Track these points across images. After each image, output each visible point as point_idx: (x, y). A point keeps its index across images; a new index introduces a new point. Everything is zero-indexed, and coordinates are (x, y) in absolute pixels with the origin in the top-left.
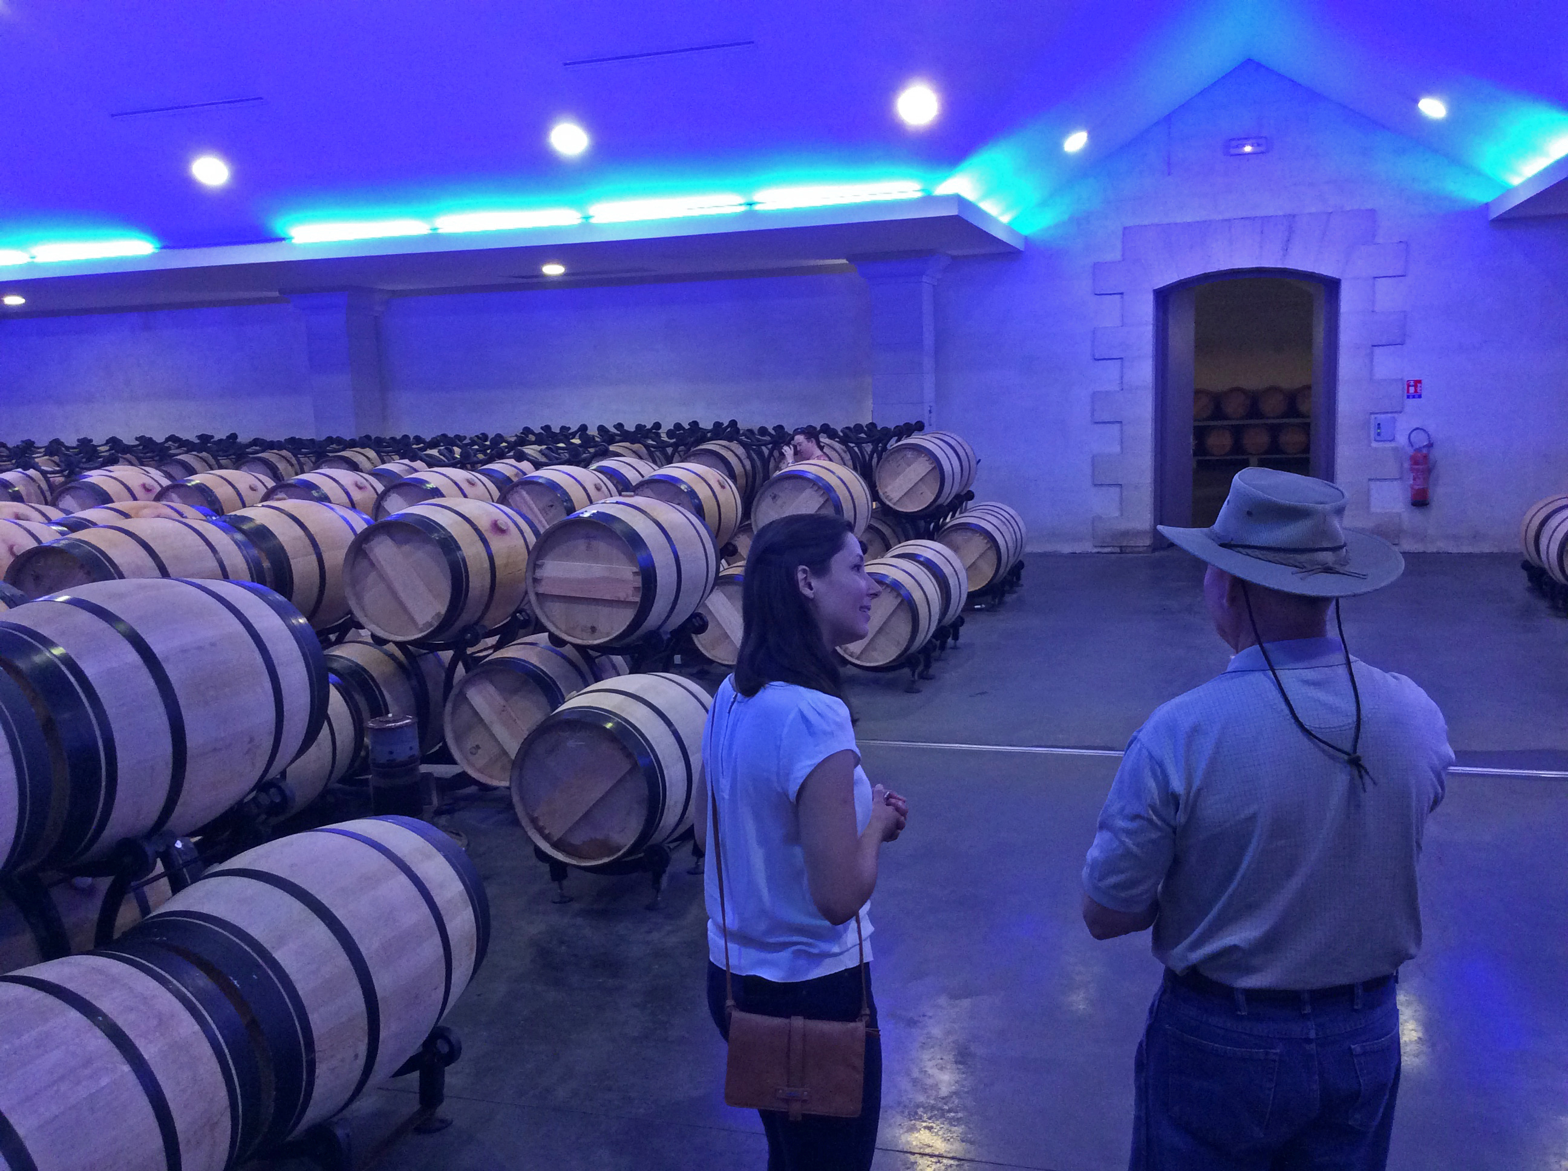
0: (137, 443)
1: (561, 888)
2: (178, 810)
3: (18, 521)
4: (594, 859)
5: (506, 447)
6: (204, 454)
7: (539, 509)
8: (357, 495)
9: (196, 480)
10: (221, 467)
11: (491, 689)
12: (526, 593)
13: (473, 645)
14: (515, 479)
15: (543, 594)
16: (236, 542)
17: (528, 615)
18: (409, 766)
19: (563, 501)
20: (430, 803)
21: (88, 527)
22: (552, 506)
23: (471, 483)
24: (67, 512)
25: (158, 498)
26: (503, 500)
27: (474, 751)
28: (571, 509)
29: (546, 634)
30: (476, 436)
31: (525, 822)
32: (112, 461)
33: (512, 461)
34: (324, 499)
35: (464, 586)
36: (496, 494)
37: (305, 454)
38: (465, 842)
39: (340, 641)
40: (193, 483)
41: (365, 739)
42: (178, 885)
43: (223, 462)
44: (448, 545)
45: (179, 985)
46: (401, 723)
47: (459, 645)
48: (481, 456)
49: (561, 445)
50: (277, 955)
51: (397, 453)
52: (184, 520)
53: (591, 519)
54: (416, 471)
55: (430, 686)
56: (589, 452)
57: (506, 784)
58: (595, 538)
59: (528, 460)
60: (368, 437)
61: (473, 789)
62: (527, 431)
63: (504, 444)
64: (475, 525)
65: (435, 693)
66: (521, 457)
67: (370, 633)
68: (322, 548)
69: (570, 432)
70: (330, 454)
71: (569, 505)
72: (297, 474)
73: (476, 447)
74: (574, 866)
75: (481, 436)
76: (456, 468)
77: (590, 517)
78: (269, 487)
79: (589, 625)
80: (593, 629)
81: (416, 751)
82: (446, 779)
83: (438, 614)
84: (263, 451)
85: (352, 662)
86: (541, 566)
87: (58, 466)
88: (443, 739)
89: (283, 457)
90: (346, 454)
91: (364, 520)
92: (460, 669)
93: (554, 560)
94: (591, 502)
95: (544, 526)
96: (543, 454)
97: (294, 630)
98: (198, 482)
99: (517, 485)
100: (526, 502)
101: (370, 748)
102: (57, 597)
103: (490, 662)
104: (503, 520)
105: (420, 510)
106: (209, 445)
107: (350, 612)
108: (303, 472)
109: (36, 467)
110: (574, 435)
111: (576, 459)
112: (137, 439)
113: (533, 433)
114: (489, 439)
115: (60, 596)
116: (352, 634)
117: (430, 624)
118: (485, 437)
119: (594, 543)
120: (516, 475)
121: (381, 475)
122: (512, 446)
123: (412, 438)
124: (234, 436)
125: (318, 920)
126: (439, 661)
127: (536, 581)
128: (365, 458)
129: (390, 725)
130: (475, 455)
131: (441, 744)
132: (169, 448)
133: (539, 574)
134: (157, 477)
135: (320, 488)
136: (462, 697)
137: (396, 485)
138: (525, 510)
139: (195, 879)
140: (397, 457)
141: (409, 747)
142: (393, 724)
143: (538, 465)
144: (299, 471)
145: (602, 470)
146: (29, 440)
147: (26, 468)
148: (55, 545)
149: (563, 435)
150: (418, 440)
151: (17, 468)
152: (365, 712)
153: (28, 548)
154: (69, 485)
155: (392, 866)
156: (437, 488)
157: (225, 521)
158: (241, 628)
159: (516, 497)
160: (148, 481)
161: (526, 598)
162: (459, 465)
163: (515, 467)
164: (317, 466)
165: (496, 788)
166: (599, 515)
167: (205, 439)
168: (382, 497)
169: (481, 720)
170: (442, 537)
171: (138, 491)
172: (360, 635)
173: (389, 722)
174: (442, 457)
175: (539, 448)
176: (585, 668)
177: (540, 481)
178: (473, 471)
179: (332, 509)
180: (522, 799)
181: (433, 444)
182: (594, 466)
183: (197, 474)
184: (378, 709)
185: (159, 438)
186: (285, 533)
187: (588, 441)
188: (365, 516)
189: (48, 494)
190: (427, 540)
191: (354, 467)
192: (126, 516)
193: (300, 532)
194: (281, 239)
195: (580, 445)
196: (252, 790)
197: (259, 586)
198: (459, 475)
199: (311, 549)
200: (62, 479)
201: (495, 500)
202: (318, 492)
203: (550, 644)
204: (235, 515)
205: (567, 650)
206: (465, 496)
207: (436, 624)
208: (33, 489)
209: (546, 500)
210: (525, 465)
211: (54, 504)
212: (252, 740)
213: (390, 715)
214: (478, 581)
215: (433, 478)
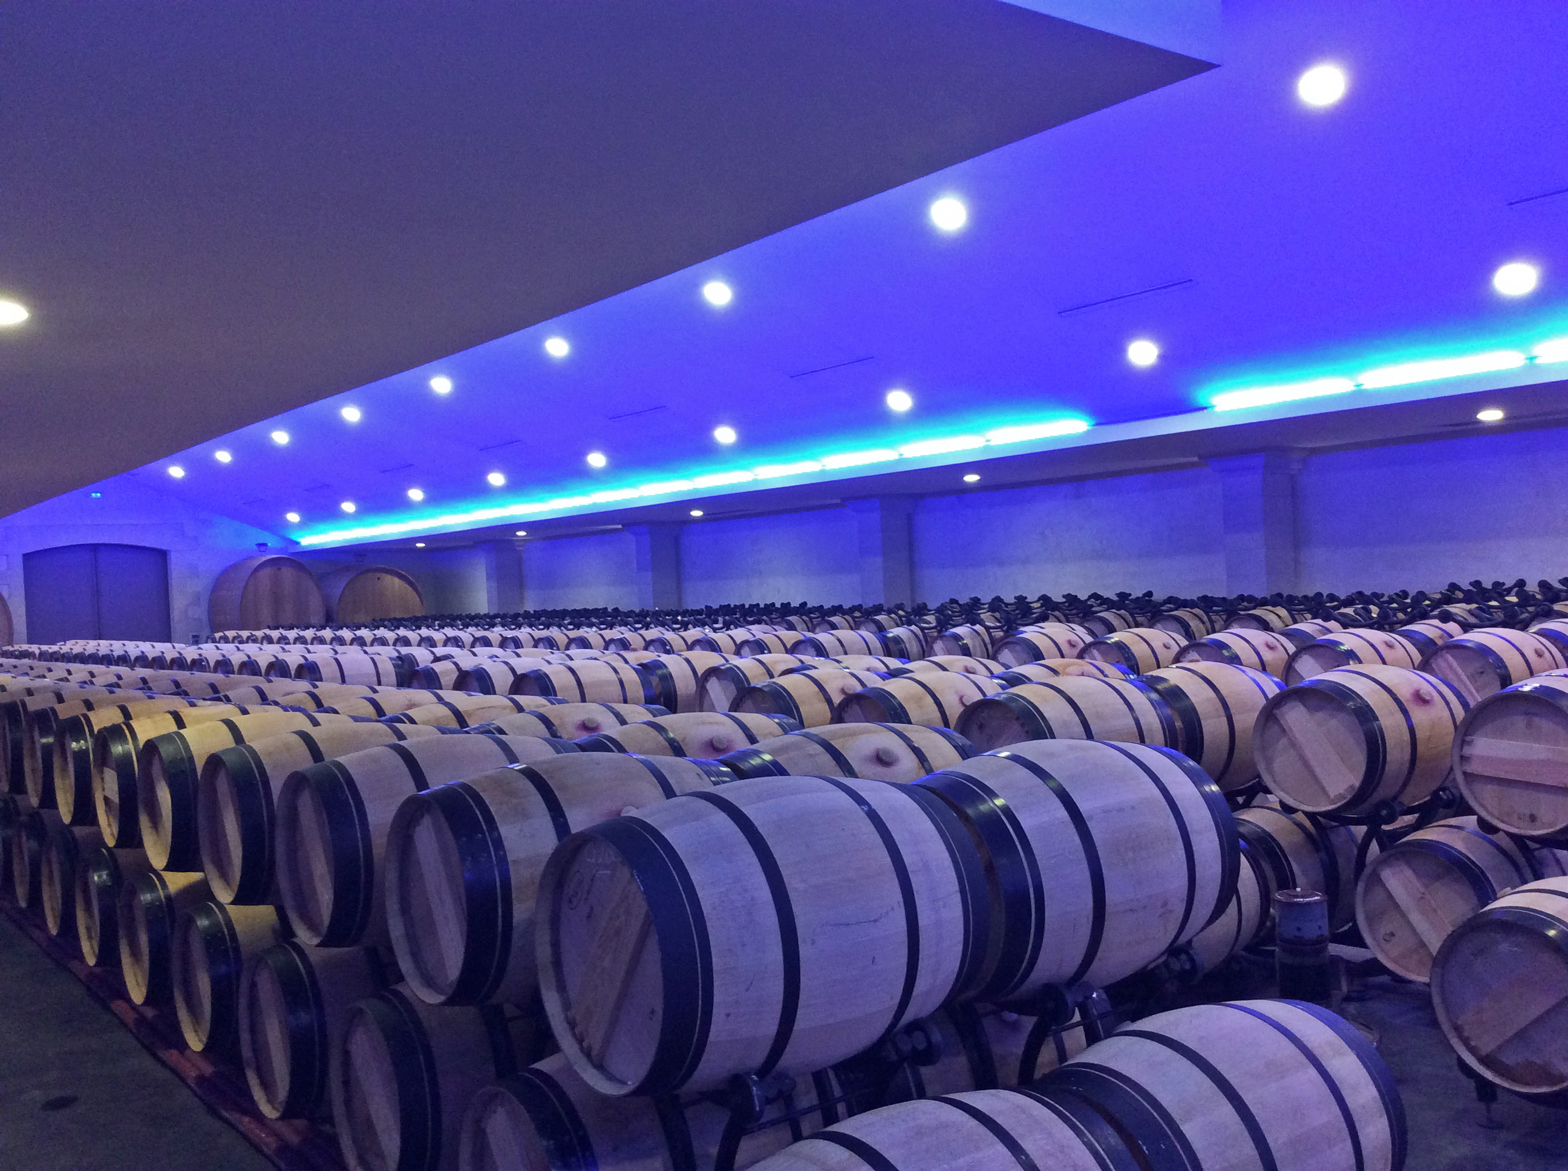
0: (1064, 600)
1: (1489, 1111)
2: (1096, 964)
3: (968, 675)
4: (1527, 1084)
5: (1428, 606)
6: (1122, 612)
7: (1468, 677)
8: (1267, 655)
9: (1115, 637)
10: (1137, 625)
11: (1409, 873)
12: (1451, 769)
13: (1387, 823)
14: (1440, 642)
15: (1470, 774)
16: (1151, 701)
17: (1453, 795)
18: (1319, 944)
19: (1497, 668)
20: (1339, 988)
21: (1024, 683)
22: (1482, 673)
23: (1390, 646)
24: (1007, 667)
25: (1081, 656)
26: (1425, 666)
27: (1387, 938)
28: (1506, 680)
29: (1475, 817)
30: (1395, 594)
31: (1446, 1027)
32: (1044, 618)
33: (1436, 622)
34: (1234, 660)
35: (1381, 758)
36: (1417, 657)
37: (1216, 612)
38: (1378, 1036)
39: (1247, 805)
40: (1113, 640)
41: (1271, 910)
42: (1093, 1038)
43: (1140, 619)
44: (1364, 714)
45: (1092, 1139)
46: (1310, 899)
47: (1374, 821)
48: (1401, 616)
49: (1494, 603)
50: (1185, 1128)
51: (1309, 611)
52: (1106, 679)
53: (1533, 695)
54: (1330, 631)
55: (1341, 861)
56: (1528, 612)
57: (1426, 980)
58: (1536, 715)
59: (1455, 621)
60: (1280, 595)
61: (1384, 979)
62: (1453, 587)
63: (1427, 602)
64: (1395, 695)
65: (1346, 870)
66: (1446, 617)
67: (1278, 800)
68: (1232, 711)
69: (1504, 587)
70: (1242, 613)
71: (1503, 671)
72: (1208, 634)
73: (1395, 605)
74: (1504, 1088)
75: (1400, 594)
76: (1372, 629)
77: (1531, 691)
78: (1182, 646)
79: (1527, 812)
80: (1533, 818)
81: (1326, 931)
82: (1355, 963)
83: (1351, 787)
84: (1176, 609)
85: (1259, 827)
86: (1470, 743)
87: (1000, 622)
88: (1354, 919)
89: (1195, 615)
90: (1257, 612)
91: (1276, 683)
92: (1374, 846)
93: (1486, 736)
94: (1532, 674)
95: (1475, 698)
96: (1472, 614)
97: (1207, 798)
98: (1117, 639)
99: (1442, 648)
100: (1451, 667)
101: (1277, 921)
102: (999, 753)
103: (1409, 843)
104: (1426, 689)
105: (1334, 676)
106: (1127, 602)
107: (1259, 776)
108: (1214, 632)
109: (982, 623)
110: (1509, 591)
111: (1513, 620)
112: (1064, 596)
113: (1460, 589)
114: (1410, 597)
115: (1002, 752)
116: (1259, 798)
117: (1342, 796)
118: (1405, 594)
119: (1536, 720)
120: (1441, 637)
121: (1292, 635)
122: (1436, 604)
123: (1325, 596)
124: (1149, 594)
125: (1225, 1100)
126: (1351, 835)
127: (1464, 759)
128: (1275, 615)
129: (1298, 900)
130: (1395, 615)
131: (1351, 924)
132: (1092, 606)
133: (1467, 751)
134: (1080, 634)
135: (1230, 647)
136: (1376, 880)
137: (1307, 645)
138: (1451, 677)
139: (1109, 1035)
140: (1308, 616)
141: (1317, 926)
142: (1302, 900)
143: (1466, 627)
144: (1210, 630)
145: (1545, 634)
146: (976, 597)
147: (973, 624)
148: (997, 698)
149: (1496, 593)
150: (1332, 597)
151: (966, 623)
152: (1273, 884)
153: (975, 700)
154: (1006, 640)
155: (1302, 1058)
156: (1352, 650)
157: (1142, 681)
158: (1157, 792)
159: (1440, 661)
160: (1074, 638)
161: (1451, 777)
162: (1376, 626)
163: (1440, 629)
164: (1227, 626)
165: (1411, 982)
166: (1544, 690)
167: (1123, 596)
168: (1293, 658)
169: (1396, 906)
170: (1358, 705)
171: (1065, 648)
172: (1268, 799)
173: (1297, 897)
174: (1357, 617)
175: (1469, 607)
176: (1522, 861)
177: (1469, 645)
178: (1390, 632)
179: (1243, 671)
180: (1444, 1000)
181: (1349, 602)
182: (1534, 628)
183: (1116, 631)
184: (1286, 881)
185: (1083, 596)
186: (1198, 695)
187: (1526, 599)
188: (1276, 679)
189: (989, 647)
190: (1342, 708)
191: (1265, 626)
192: (1055, 672)
193: (1212, 694)
194: (1204, 408)
195: (1517, 604)
196: (1163, 954)
197: (1174, 751)
198: (1377, 636)
199: (1222, 711)
200: (1002, 634)
201: (1416, 665)
202: (1228, 652)
203: (1478, 829)
204: (1152, 676)
205: (1501, 839)
206: (1384, 663)
207: (1349, 797)
208: (978, 642)
209: (1477, 665)
210: (1452, 627)
211: (994, 657)
212: (1165, 904)
213: (1298, 889)
214: (1396, 753)
215: (1347, 639)
